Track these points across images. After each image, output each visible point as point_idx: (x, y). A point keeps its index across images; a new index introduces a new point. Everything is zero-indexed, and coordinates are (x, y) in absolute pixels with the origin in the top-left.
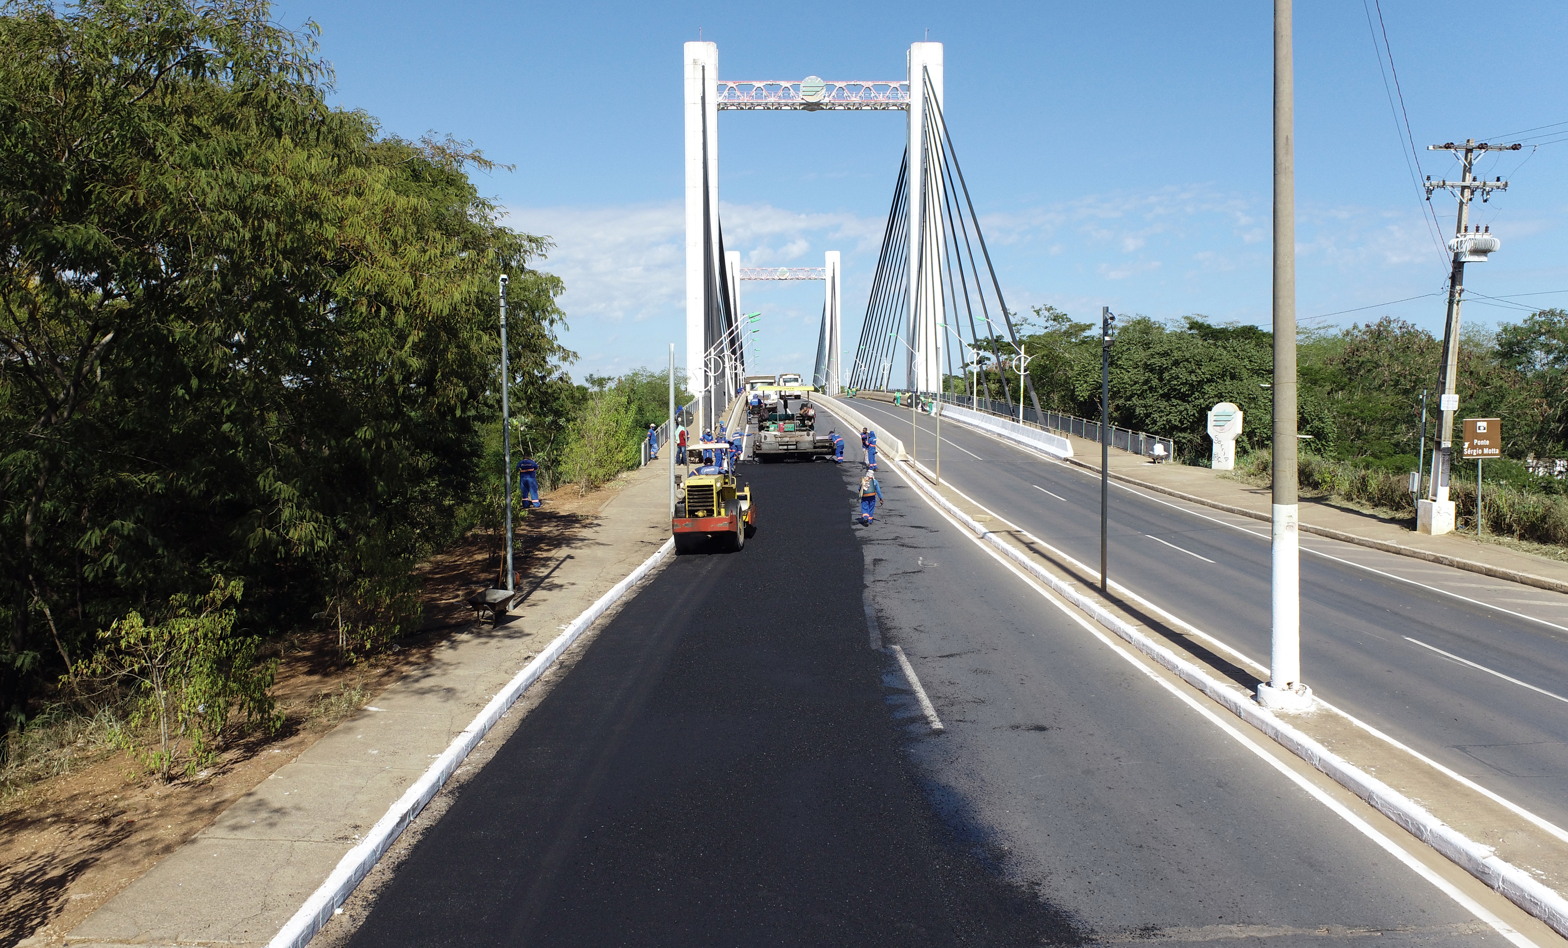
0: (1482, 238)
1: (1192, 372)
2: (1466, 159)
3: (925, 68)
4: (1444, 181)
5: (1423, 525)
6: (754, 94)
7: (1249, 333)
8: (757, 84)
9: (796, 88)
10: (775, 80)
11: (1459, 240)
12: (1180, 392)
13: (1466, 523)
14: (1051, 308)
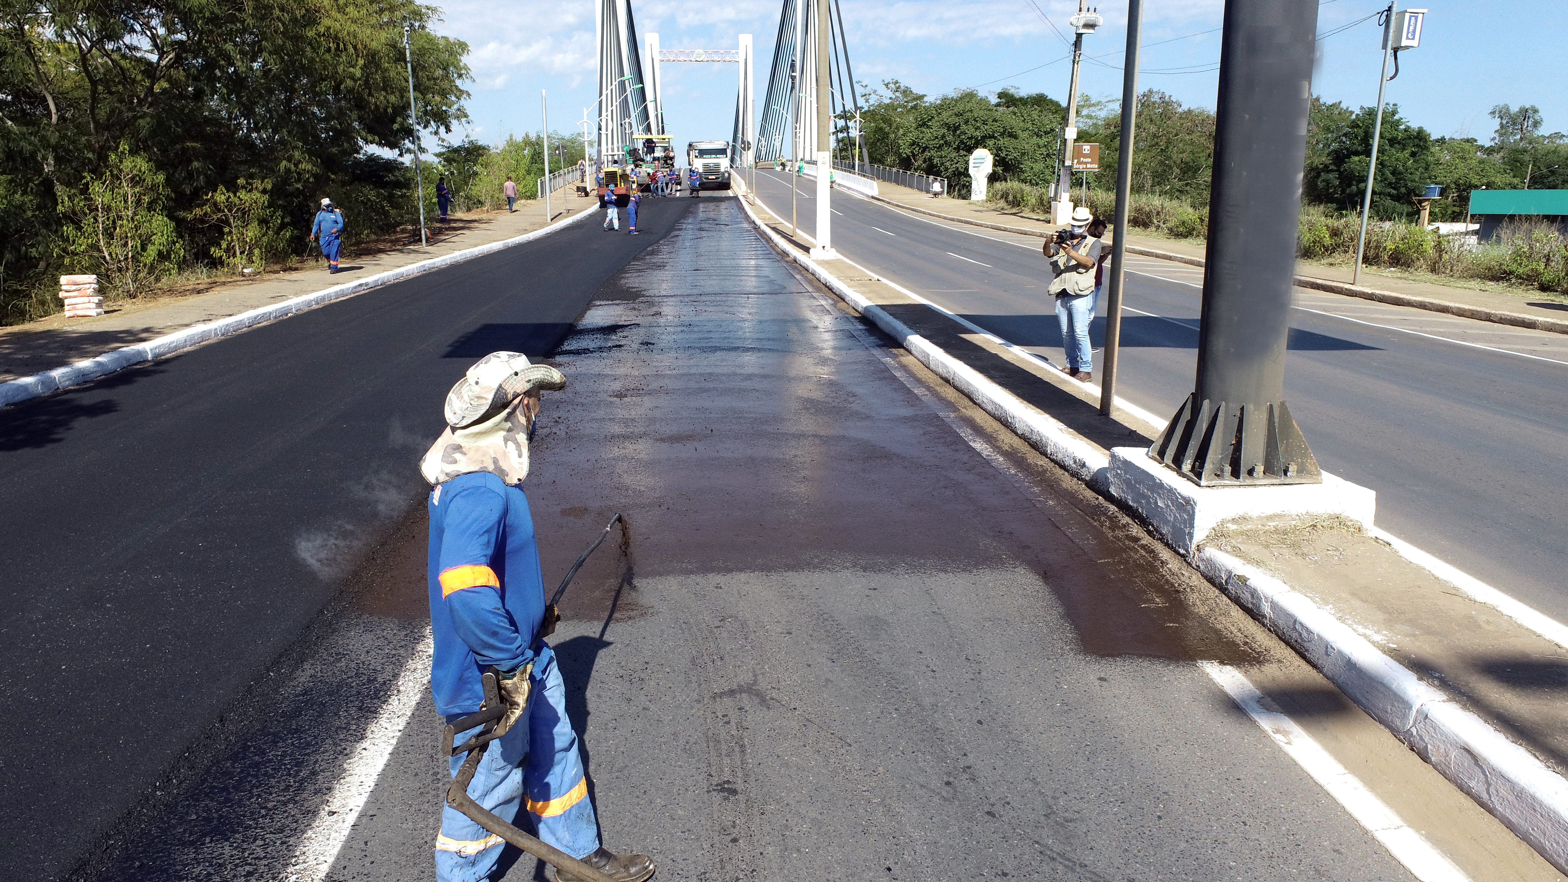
0: (1091, 17)
7: (1040, 101)
11: (1079, 17)
14: (897, 82)
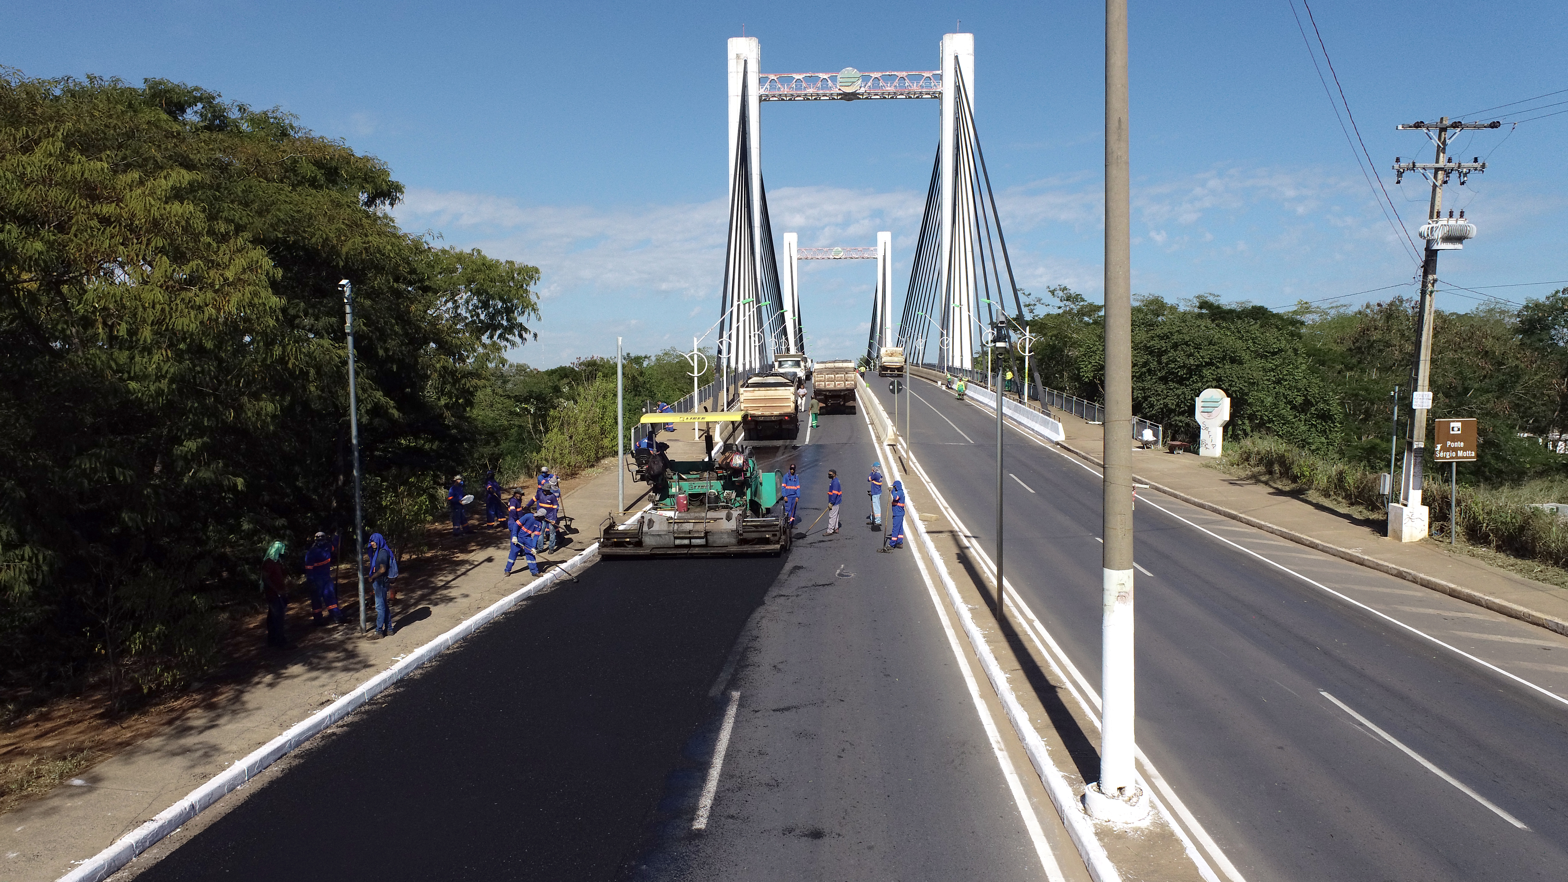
0: (1456, 223)
1: (1191, 355)
2: (1439, 139)
3: (956, 57)
4: (1414, 163)
5: (1394, 531)
6: (794, 85)
7: (1256, 313)
8: (797, 76)
9: (834, 79)
10: (814, 72)
11: (1430, 226)
12: (1177, 376)
13: (1442, 530)
14: (1065, 288)
